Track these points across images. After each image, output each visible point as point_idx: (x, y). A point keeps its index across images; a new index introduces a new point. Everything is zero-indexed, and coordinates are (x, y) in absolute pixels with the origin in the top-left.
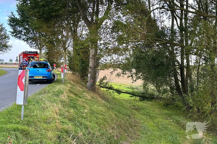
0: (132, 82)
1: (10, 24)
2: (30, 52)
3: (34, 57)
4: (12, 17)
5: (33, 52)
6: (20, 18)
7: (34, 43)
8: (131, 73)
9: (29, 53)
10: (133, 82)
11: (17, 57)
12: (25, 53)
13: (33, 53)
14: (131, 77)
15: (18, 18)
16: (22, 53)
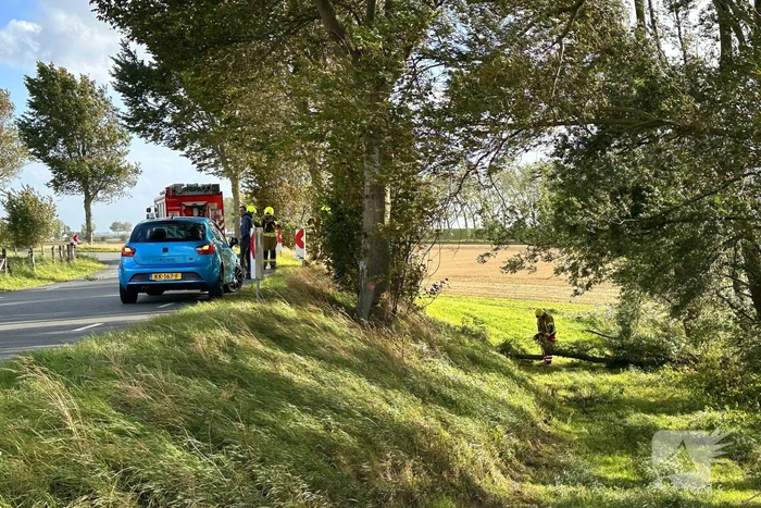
0: (572, 293)
1: (120, 89)
2: (190, 188)
3: (205, 206)
4: (128, 59)
5: (204, 187)
6: (155, 62)
7: (209, 152)
8: (573, 258)
9: (186, 193)
10: (576, 293)
11: (149, 210)
12: (174, 191)
13: (202, 193)
14: (570, 274)
15: (146, 64)
16: (163, 193)
